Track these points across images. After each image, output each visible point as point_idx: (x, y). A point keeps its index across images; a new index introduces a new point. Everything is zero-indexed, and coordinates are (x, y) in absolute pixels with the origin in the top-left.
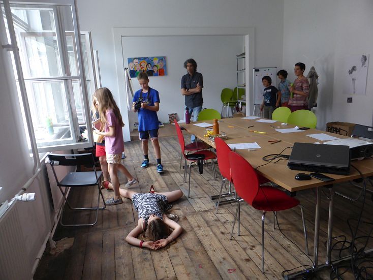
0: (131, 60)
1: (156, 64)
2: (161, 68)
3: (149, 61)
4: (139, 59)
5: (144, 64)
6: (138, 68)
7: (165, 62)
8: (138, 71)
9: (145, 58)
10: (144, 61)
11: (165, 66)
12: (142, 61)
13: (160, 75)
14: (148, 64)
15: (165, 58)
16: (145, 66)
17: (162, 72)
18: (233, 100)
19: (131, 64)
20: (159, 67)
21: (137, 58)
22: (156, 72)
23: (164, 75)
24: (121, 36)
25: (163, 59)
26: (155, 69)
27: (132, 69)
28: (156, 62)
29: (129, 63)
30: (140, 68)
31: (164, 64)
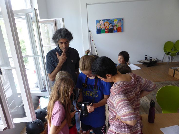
0: (98, 22)
1: (116, 24)
2: (119, 26)
3: (111, 22)
4: (104, 20)
5: (107, 24)
6: (103, 27)
7: (123, 22)
8: (103, 29)
9: (108, 20)
10: (107, 22)
11: (123, 25)
12: (106, 22)
13: (118, 32)
14: (110, 24)
15: (123, 19)
16: (108, 26)
17: (120, 30)
18: (173, 50)
19: (98, 24)
20: (118, 26)
21: (102, 20)
22: (115, 29)
23: (121, 32)
24: (87, 4)
25: (121, 20)
26: (115, 28)
27: (99, 28)
28: (116, 22)
29: (96, 24)
30: (104, 27)
31: (122, 23)
